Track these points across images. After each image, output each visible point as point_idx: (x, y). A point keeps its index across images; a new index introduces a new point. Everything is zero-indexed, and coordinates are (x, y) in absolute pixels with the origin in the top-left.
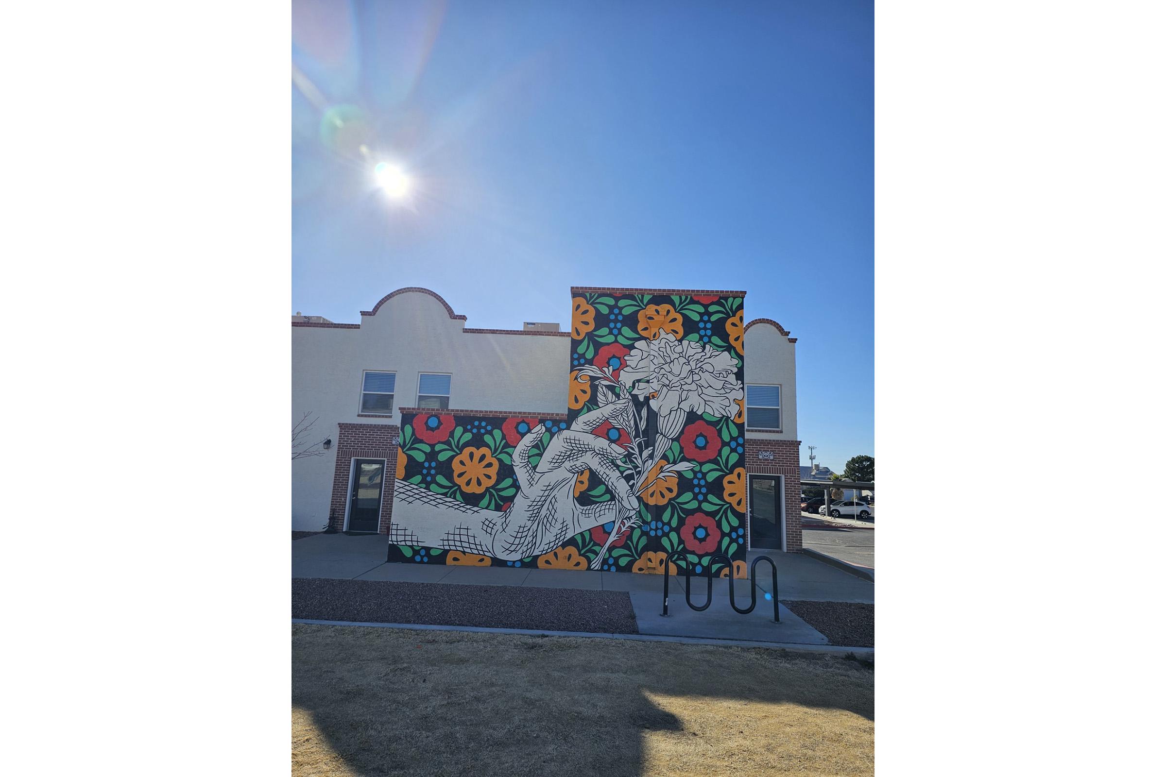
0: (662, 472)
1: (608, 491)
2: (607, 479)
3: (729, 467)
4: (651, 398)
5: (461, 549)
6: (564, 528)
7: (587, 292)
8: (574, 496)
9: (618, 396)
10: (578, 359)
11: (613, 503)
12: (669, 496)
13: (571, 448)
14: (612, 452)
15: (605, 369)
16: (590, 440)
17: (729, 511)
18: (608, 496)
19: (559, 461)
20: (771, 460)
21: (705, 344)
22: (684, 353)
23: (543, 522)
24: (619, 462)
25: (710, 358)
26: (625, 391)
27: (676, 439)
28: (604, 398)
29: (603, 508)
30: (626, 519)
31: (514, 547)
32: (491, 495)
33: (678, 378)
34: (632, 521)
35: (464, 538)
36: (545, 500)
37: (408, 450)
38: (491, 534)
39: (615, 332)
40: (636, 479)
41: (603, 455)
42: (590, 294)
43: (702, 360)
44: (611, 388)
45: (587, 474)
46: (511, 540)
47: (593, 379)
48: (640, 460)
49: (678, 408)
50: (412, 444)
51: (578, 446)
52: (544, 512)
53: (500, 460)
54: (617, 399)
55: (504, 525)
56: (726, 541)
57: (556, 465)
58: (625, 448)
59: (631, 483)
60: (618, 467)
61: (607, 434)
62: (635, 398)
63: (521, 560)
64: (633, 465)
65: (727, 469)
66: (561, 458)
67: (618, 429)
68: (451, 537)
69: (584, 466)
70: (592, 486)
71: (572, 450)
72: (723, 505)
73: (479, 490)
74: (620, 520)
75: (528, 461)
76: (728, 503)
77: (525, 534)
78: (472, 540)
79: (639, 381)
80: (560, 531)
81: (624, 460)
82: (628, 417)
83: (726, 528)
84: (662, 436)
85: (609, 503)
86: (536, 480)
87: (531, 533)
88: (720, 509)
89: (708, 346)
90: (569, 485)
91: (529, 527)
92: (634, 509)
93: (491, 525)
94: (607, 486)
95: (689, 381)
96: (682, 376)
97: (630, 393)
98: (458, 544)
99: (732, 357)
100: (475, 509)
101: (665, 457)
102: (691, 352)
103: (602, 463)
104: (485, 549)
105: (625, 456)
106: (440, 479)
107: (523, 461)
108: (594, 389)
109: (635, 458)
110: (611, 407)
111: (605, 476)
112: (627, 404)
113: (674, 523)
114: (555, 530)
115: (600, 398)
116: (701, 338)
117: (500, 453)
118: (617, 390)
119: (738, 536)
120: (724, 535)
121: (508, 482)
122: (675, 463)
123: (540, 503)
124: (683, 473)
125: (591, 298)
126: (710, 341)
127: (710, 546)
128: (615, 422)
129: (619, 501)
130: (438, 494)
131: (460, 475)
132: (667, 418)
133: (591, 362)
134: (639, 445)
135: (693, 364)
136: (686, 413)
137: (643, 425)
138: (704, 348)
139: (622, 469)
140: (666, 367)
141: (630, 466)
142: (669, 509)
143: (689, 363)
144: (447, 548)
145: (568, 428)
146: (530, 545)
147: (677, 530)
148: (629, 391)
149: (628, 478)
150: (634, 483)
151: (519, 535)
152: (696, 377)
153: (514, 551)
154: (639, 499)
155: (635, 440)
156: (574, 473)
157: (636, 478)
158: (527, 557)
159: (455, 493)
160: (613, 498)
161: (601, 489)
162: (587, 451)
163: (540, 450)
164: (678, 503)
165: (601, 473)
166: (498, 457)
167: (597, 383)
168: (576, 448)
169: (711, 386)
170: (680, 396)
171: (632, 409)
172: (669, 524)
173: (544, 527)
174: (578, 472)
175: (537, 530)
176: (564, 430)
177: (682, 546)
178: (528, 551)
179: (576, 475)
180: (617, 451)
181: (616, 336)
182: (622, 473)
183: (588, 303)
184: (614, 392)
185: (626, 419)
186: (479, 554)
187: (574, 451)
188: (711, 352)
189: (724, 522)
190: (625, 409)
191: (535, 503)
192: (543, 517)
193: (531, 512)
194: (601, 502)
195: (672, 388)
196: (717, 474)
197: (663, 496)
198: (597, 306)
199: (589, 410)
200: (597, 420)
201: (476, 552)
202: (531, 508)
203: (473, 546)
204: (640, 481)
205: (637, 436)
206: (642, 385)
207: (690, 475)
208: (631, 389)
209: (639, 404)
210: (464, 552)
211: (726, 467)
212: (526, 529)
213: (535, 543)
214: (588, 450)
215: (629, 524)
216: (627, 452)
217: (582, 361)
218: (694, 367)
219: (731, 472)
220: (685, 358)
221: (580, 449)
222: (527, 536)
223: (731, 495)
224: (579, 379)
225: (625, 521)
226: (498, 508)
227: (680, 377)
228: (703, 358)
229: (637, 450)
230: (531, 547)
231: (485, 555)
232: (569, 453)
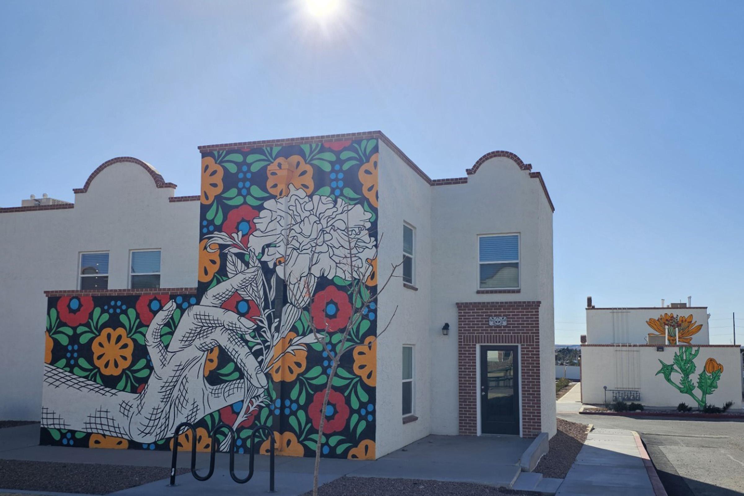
0: (291, 345)
1: (237, 369)
2: (236, 357)
3: (360, 336)
4: (278, 264)
5: (101, 432)
6: (195, 409)
7: (216, 150)
8: (204, 376)
9: (247, 264)
10: (207, 226)
11: (242, 380)
12: (298, 371)
13: (201, 324)
14: (242, 326)
15: (234, 235)
16: (219, 314)
17: (359, 384)
18: (237, 375)
19: (190, 339)
20: (504, 327)
21: (337, 197)
22: (315, 211)
23: (175, 404)
24: (248, 337)
25: (342, 213)
26: (255, 258)
27: (306, 309)
28: (233, 268)
29: (232, 387)
30: (254, 398)
31: (149, 429)
32: (128, 377)
33: (308, 240)
34: (260, 400)
35: (104, 421)
36: (177, 381)
37: (54, 333)
38: (127, 416)
39: (244, 192)
40: (264, 355)
41: (232, 330)
42: (219, 152)
43: (333, 216)
44: (240, 256)
45: (216, 352)
46: (146, 422)
47: (222, 247)
48: (269, 334)
49: (308, 273)
50: (58, 328)
51: (208, 322)
52: (176, 393)
53: (134, 341)
54: (246, 268)
55: (140, 407)
56: (355, 418)
57: (187, 343)
58: (254, 321)
59: (259, 359)
60: (246, 342)
61: (237, 307)
62: (264, 265)
63: (155, 443)
64: (262, 339)
65: (358, 339)
66: (192, 335)
67: (247, 301)
68: (93, 420)
69: (213, 344)
70: (221, 364)
71: (202, 327)
72: (352, 379)
73: (116, 372)
74: (249, 400)
75: (160, 341)
76: (358, 376)
77: (158, 416)
78: (111, 423)
79: (268, 246)
80: (191, 412)
81: (253, 334)
82: (257, 287)
83: (355, 405)
84: (291, 306)
85: (238, 381)
86: (168, 359)
87: (164, 415)
88: (350, 383)
89: (339, 201)
90: (199, 364)
91: (161, 410)
92: (262, 387)
93: (128, 407)
94: (236, 364)
95: (320, 241)
96: (312, 237)
97: (259, 260)
98: (99, 427)
99: (365, 211)
100: (114, 391)
101: (294, 329)
102: (322, 208)
103: (231, 339)
104: (122, 432)
105: (254, 330)
106: (82, 362)
107: (156, 341)
108: (224, 257)
109: (264, 332)
110: (240, 277)
111: (234, 353)
112: (256, 273)
113: (302, 401)
114: (186, 412)
115: (230, 267)
116: (332, 192)
117: (135, 332)
118: (247, 258)
119: (368, 413)
120: (352, 411)
121: (142, 363)
122: (304, 335)
123: (172, 384)
124: (313, 346)
125: (219, 156)
126: (342, 194)
127: (339, 424)
128: (244, 293)
129: (248, 379)
130: (80, 377)
131: (100, 357)
132: (297, 285)
133: (219, 229)
134: (269, 318)
135: (324, 222)
136: (316, 279)
137: (272, 295)
138: (335, 202)
139: (250, 344)
140: (296, 228)
141: (259, 341)
142: (297, 387)
143: (320, 221)
144: (89, 431)
145: (198, 303)
146: (163, 428)
147: (305, 408)
148: (258, 258)
149: (257, 354)
150: (262, 360)
151: (153, 418)
152: (327, 237)
153: (149, 433)
154: (268, 376)
155: (264, 311)
156: (204, 351)
157: (265, 353)
158: (161, 439)
159: (95, 375)
160: (242, 376)
161: (230, 367)
162: (217, 327)
163: (171, 328)
164: (307, 379)
165: (230, 350)
166: (133, 337)
167: (226, 251)
168: (206, 325)
169: (342, 246)
170: (311, 260)
171: (261, 277)
172: (297, 401)
173: (176, 409)
174: (208, 350)
175: (169, 412)
176: (194, 305)
177: (309, 425)
178: (162, 434)
179: (206, 353)
180: (247, 324)
181: (245, 197)
182: (250, 348)
183: (216, 163)
184: (243, 261)
185: (255, 289)
186: (118, 437)
187: (204, 328)
188: (343, 206)
189: (353, 398)
190: (255, 279)
191: (167, 384)
192: (175, 398)
193: (164, 394)
194: (230, 381)
195: (302, 251)
196: (348, 344)
197: (291, 372)
198: (226, 165)
199: (219, 282)
200: (227, 293)
201: (114, 434)
202: (164, 390)
203: (112, 429)
204: (268, 357)
205: (266, 307)
206: (272, 250)
207: (318, 348)
208: (261, 255)
209: (268, 272)
210: (104, 435)
211: (357, 336)
212: (159, 411)
213: (168, 425)
214: (217, 325)
215: (258, 403)
216: (256, 326)
217: (211, 228)
218: (325, 226)
219: (362, 342)
220: (316, 216)
221: (210, 325)
222: (160, 418)
223: (362, 367)
224: (208, 249)
225: (253, 400)
226: (134, 390)
227: (311, 237)
228: (335, 214)
229: (266, 322)
230: (164, 430)
231: (122, 438)
232: (199, 330)
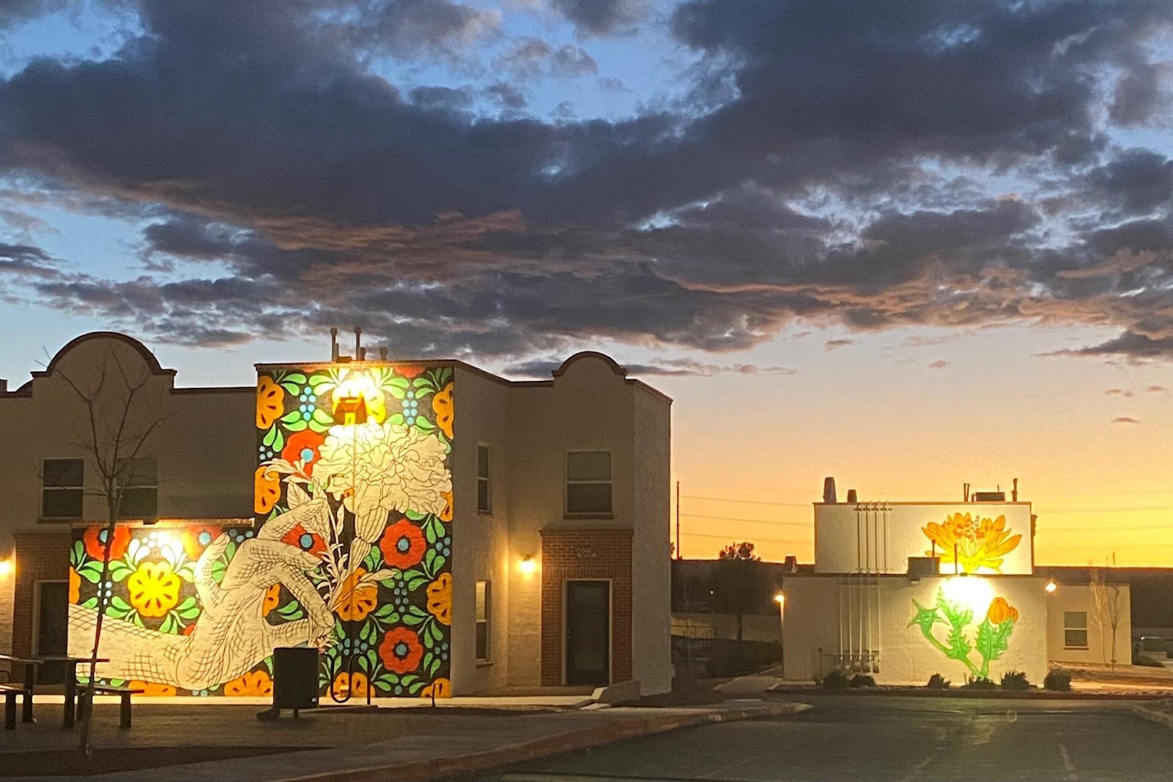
0: (360, 582)
1: (300, 607)
2: (299, 594)
3: (434, 573)
4: (346, 495)
5: (142, 679)
6: (253, 651)
7: (274, 369)
8: (263, 616)
9: (311, 495)
10: (265, 453)
11: (306, 620)
12: (367, 609)
13: (259, 559)
14: (305, 562)
15: (296, 463)
16: (280, 548)
17: (433, 623)
18: (300, 612)
19: (246, 575)
21: (410, 426)
22: (386, 439)
23: (230, 646)
24: (312, 574)
25: (415, 443)
26: (319, 488)
27: (377, 543)
28: (295, 498)
29: (295, 627)
30: (320, 638)
31: (199, 674)
32: (173, 618)
33: (379, 471)
34: (327, 640)
35: (146, 667)
36: (232, 621)
37: (80, 569)
38: (174, 661)
39: (307, 416)
40: (331, 592)
41: (294, 566)
42: (278, 372)
43: (406, 447)
44: (304, 486)
45: (277, 588)
46: (196, 667)
47: (282, 476)
48: (335, 569)
49: (379, 506)
50: (85, 563)
51: (267, 557)
52: (230, 634)
53: (180, 578)
54: (310, 499)
55: (188, 652)
56: (429, 657)
57: (243, 580)
58: (319, 556)
59: (325, 597)
60: (311, 579)
61: (299, 541)
62: (330, 495)
63: (207, 689)
64: (329, 576)
65: (432, 575)
66: (248, 572)
67: (311, 535)
68: (132, 666)
69: (274, 581)
70: (283, 603)
71: (260, 562)
72: (427, 617)
73: (159, 613)
74: (314, 640)
75: (212, 577)
76: (431, 614)
77: (210, 660)
78: (154, 669)
79: (334, 476)
80: (248, 655)
81: (318, 571)
82: (322, 520)
83: (429, 644)
84: (360, 540)
85: (302, 620)
86: (221, 597)
87: (217, 658)
88: (424, 621)
89: (412, 429)
90: (257, 602)
91: (214, 653)
92: (329, 627)
93: (174, 651)
94: (299, 602)
95: (391, 473)
96: (383, 467)
97: (325, 491)
98: (140, 673)
99: (440, 441)
100: (156, 633)
101: (363, 565)
102: (394, 437)
103: (294, 576)
104: (168, 677)
105: (319, 566)
106: (117, 602)
107: (206, 577)
108: (284, 487)
109: (331, 568)
110: (304, 508)
111: (296, 590)
112: (321, 505)
113: (373, 641)
114: (243, 654)
115: (291, 499)
116: (405, 420)
117: (182, 568)
118: (310, 488)
119: (442, 651)
120: (426, 651)
121: (190, 601)
122: (374, 571)
123: (226, 625)
124: (383, 583)
125: (278, 376)
126: (415, 424)
127: (412, 664)
128: (308, 526)
129: (312, 618)
130: (115, 619)
131: (138, 596)
132: (366, 518)
133: (278, 455)
134: (335, 552)
135: (395, 452)
136: (387, 512)
137: (339, 529)
138: (408, 431)
139: (315, 581)
140: (365, 457)
141: (325, 578)
142: (368, 625)
143: (391, 450)
144: (128, 678)
145: (255, 536)
146: (216, 672)
147: (376, 648)
148: (324, 488)
149: (323, 591)
150: (329, 598)
151: (205, 661)
152: (400, 468)
153: (199, 678)
154: (335, 615)
155: (330, 545)
156: (263, 589)
157: (331, 589)
158: (215, 685)
159: (133, 616)
160: (305, 615)
161: (293, 605)
162: (276, 563)
163: (225, 564)
164: (378, 617)
165: (293, 588)
166: (178, 574)
167: (286, 480)
168: (264, 560)
169: (415, 478)
170: (382, 492)
171: (327, 510)
172: (367, 641)
173: (231, 652)
174: (267, 588)
175: (223, 655)
176: (250, 538)
177: (380, 666)
178: (215, 679)
179: (265, 590)
180: (311, 561)
181: (308, 422)
182: (316, 586)
183: (274, 382)
184: (306, 490)
185: (320, 522)
186: (162, 684)
187: (262, 564)
188: (416, 436)
189: (427, 636)
190: (319, 511)
191: (220, 625)
192: (229, 640)
193: (217, 635)
194: (293, 621)
195: (372, 481)
196: (421, 582)
197: (361, 609)
198: (286, 386)
199: (279, 513)
200: (288, 526)
201: (159, 681)
202: (216, 631)
203: (155, 675)
204: (335, 594)
205: (332, 542)
206: (338, 481)
207: (391, 585)
208: (326, 485)
209: (335, 505)
210: (146, 682)
211: (431, 573)
212: (212, 654)
213: (222, 670)
214: (277, 561)
215: (324, 644)
216: (321, 562)
217: (270, 454)
218: (396, 456)
219: (436, 579)
220: (387, 445)
221: (269, 560)
222: (212, 662)
223: (435, 605)
224: (267, 477)
225: (319, 640)
226: (181, 632)
227: (381, 468)
228: (408, 444)
229: (332, 558)
230: (218, 674)
231: (168, 684)
232: (256, 566)
